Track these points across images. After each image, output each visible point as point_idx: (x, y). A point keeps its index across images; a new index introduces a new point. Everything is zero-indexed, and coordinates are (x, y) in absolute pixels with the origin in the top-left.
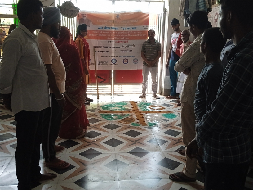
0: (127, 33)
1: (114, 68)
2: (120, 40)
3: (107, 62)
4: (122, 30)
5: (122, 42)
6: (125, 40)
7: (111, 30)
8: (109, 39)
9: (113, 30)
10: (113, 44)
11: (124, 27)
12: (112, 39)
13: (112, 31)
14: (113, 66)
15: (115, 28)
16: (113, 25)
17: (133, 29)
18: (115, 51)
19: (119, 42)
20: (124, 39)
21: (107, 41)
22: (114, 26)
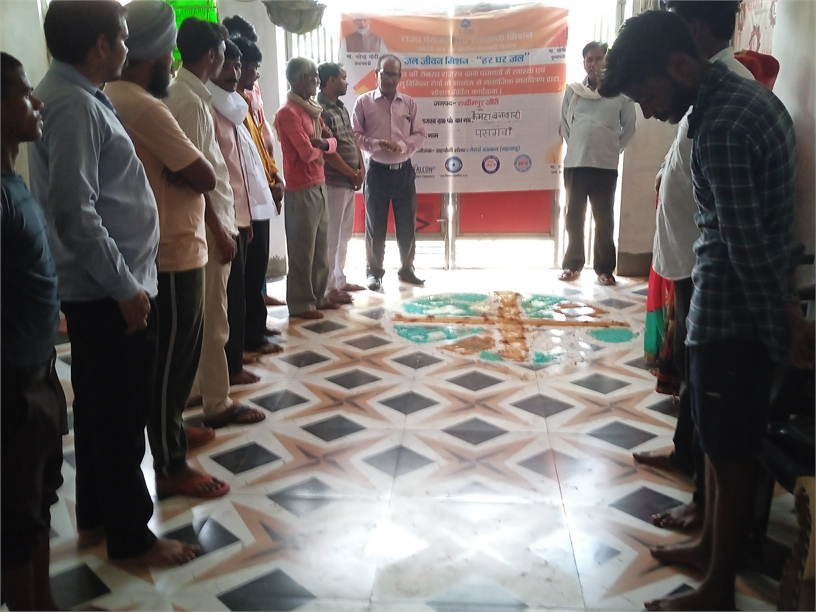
0: (494, 73)
1: (455, 187)
2: (473, 99)
3: (431, 169)
4: (478, 63)
5: (480, 103)
6: (488, 98)
7: (444, 66)
8: (439, 96)
9: (451, 66)
10: (451, 112)
11: (484, 55)
12: (447, 96)
13: (446, 70)
14: (451, 180)
15: (458, 61)
16: (451, 49)
17: (515, 59)
18: (457, 131)
19: (468, 103)
20: (485, 95)
21: (431, 101)
22: (456, 52)
